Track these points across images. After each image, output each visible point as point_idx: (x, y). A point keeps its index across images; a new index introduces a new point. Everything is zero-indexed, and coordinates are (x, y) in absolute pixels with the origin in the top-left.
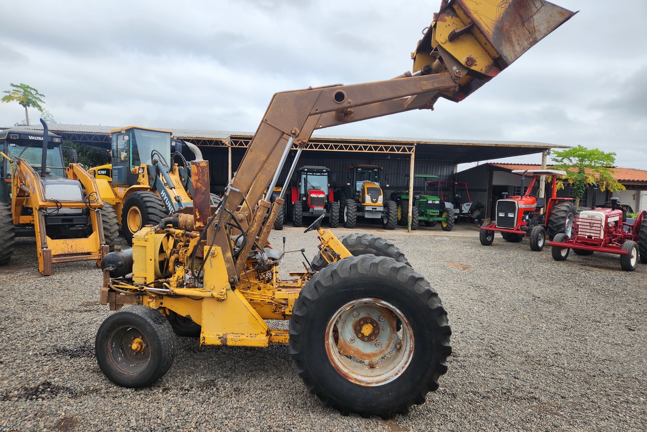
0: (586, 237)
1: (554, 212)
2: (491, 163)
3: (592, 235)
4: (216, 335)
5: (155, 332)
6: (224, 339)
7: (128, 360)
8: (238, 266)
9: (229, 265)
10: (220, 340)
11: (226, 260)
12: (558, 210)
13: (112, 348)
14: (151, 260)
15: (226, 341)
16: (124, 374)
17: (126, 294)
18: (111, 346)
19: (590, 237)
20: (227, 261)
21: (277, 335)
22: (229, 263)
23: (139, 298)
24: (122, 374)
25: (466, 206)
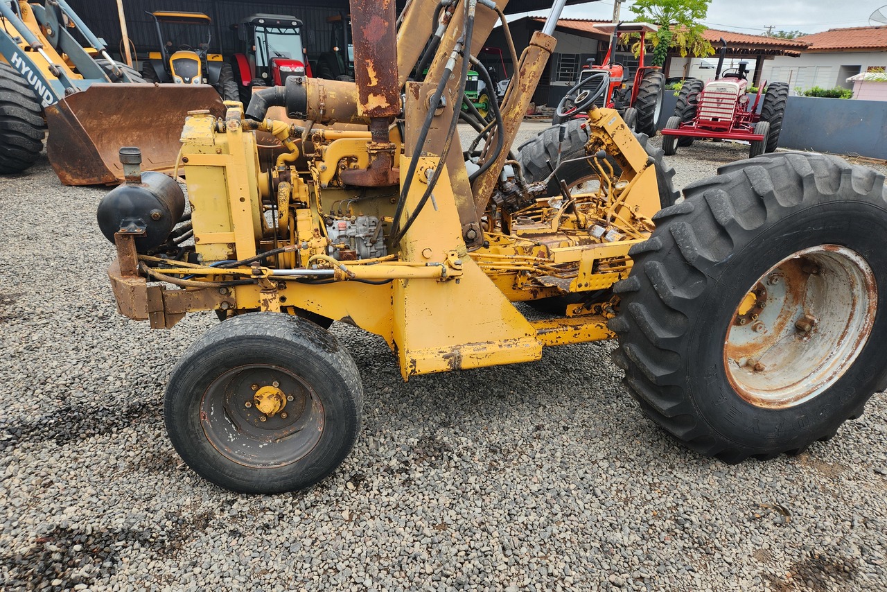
0: (711, 119)
1: (643, 87)
2: (532, 17)
3: (718, 115)
4: (436, 352)
5: (334, 372)
6: (453, 358)
7: (249, 435)
8: (480, 200)
9: (463, 199)
10: (448, 360)
11: (456, 188)
12: (647, 85)
13: (210, 418)
14: (242, 200)
15: (460, 361)
16: (256, 469)
17: (183, 287)
18: (207, 415)
19: (715, 119)
20: (458, 192)
21: (542, 333)
22: (463, 195)
23: (229, 294)
24: (251, 469)
25: (502, 86)
